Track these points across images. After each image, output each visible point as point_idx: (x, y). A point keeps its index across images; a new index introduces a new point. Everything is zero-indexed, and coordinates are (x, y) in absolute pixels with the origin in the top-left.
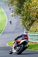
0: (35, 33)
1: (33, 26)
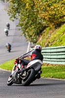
0: (47, 48)
1: (43, 36)
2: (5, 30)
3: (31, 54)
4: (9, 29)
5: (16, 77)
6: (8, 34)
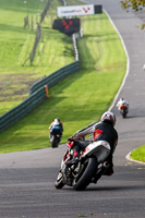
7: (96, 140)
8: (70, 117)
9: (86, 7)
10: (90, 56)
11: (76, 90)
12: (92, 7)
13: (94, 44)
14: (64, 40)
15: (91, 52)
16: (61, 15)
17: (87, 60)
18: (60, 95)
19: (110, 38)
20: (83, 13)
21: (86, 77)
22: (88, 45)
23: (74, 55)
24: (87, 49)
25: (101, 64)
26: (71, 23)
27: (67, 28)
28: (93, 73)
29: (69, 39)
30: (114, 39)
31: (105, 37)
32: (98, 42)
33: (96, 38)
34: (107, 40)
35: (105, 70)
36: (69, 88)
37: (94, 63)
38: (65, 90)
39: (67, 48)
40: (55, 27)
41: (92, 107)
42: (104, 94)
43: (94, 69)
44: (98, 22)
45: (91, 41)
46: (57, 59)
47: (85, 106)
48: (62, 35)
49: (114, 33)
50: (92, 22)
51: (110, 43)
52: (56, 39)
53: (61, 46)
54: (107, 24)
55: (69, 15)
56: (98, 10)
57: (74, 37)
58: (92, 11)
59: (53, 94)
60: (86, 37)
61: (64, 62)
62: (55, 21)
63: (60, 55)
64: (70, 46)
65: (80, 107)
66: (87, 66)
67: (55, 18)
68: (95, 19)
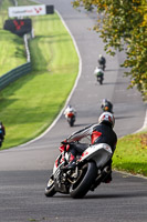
2: (97, 71)
3: (91, 130)
4: (103, 68)
5: (60, 179)
6: (102, 79)
7: (94, 144)
8: (22, 119)
9: (37, 7)
10: (41, 58)
11: (28, 92)
12: (43, 7)
13: (46, 45)
14: (15, 41)
15: (43, 53)
16: (12, 15)
17: (38, 61)
18: (12, 97)
19: (62, 39)
20: (34, 13)
21: (38, 79)
22: (40, 46)
23: (25, 56)
24: (39, 50)
25: (53, 65)
26: (22, 24)
27: (19, 28)
28: (45, 75)
29: (20, 39)
30: (66, 40)
31: (57, 38)
32: (50, 43)
33: (47, 39)
34: (59, 41)
35: (57, 72)
36: (21, 90)
37: (46, 64)
38: (17, 92)
39: (18, 49)
40: (6, 28)
41: (43, 109)
42: (56, 96)
43: (46, 71)
44: (50, 23)
45: (43, 42)
46: (8, 61)
47: (37, 108)
48: (13, 36)
49: (66, 34)
50: (44, 23)
51: (62, 44)
52: (7, 39)
53: (13, 47)
54: (59, 25)
55: (21, 16)
56: (50, 10)
57: (26, 37)
58: (43, 12)
59: (4, 96)
60: (37, 37)
61: (15, 63)
62: (7, 21)
63: (12, 56)
64: (21, 47)
65: (31, 109)
66: (39, 67)
67: (6, 18)
68: (46, 20)
